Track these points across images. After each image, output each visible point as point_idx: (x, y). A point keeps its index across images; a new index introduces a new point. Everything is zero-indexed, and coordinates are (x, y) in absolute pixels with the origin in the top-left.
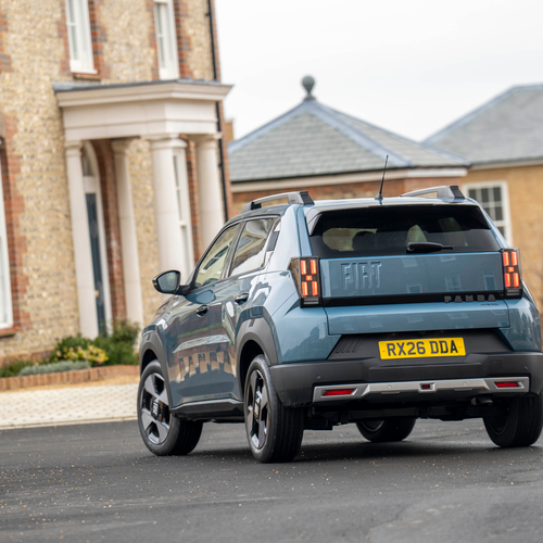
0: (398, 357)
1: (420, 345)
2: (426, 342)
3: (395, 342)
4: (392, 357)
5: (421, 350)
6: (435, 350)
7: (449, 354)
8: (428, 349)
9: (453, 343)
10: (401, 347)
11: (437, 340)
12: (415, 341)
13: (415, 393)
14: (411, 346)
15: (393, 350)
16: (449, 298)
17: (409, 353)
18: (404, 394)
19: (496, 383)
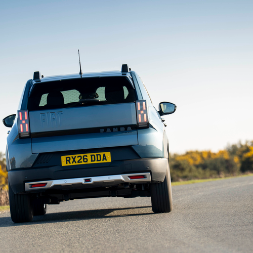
0: (71, 164)
1: (85, 157)
2: (89, 155)
3: (70, 156)
4: (68, 164)
5: (85, 160)
6: (93, 160)
7: (101, 162)
8: (89, 159)
9: (104, 155)
10: (74, 159)
11: (95, 154)
12: (82, 155)
13: (81, 184)
14: (80, 158)
15: (69, 161)
16: (103, 130)
17: (78, 162)
18: (74, 185)
19: (129, 177)
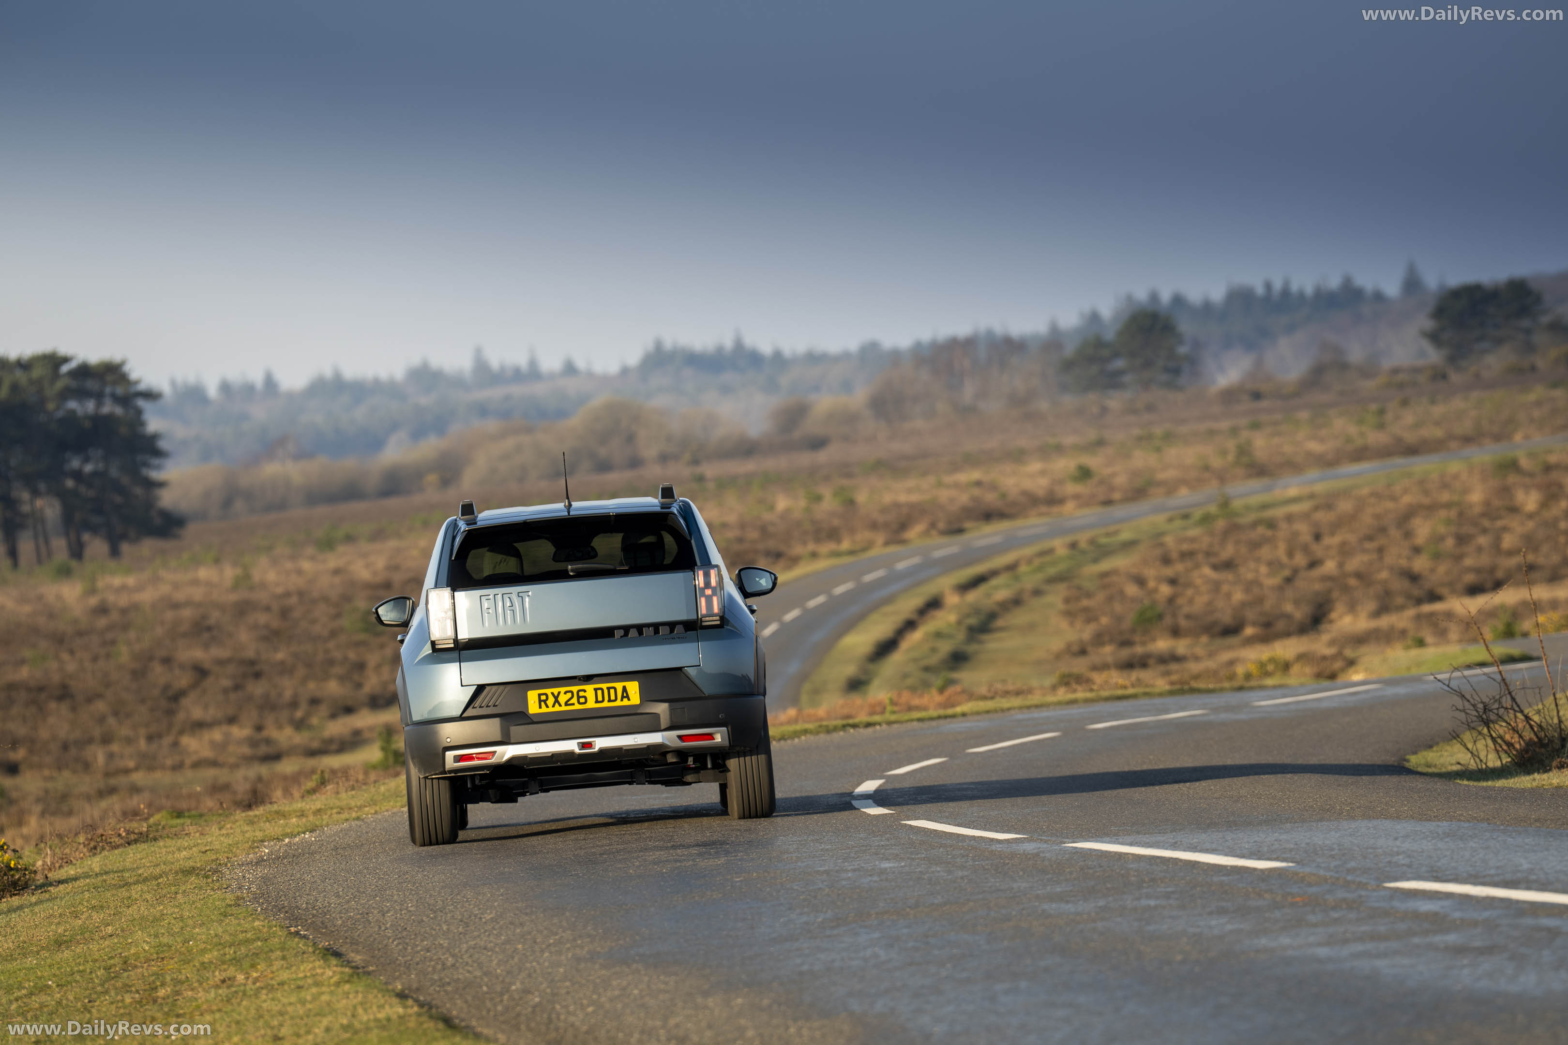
0: (551, 709)
1: (581, 694)
2: (590, 689)
3: (548, 691)
4: (544, 710)
5: (582, 700)
6: (600, 699)
7: (618, 703)
8: (591, 698)
9: (624, 689)
10: (556, 698)
11: (604, 686)
12: (575, 689)
13: (571, 754)
14: (569, 695)
15: (545, 702)
16: (621, 633)
17: (566, 704)
18: (555, 756)
19: (680, 737)
